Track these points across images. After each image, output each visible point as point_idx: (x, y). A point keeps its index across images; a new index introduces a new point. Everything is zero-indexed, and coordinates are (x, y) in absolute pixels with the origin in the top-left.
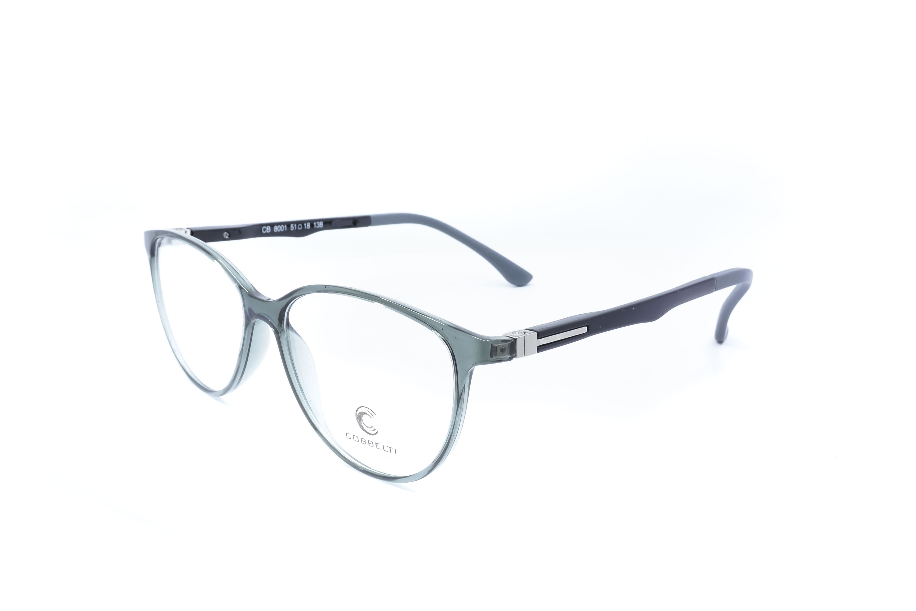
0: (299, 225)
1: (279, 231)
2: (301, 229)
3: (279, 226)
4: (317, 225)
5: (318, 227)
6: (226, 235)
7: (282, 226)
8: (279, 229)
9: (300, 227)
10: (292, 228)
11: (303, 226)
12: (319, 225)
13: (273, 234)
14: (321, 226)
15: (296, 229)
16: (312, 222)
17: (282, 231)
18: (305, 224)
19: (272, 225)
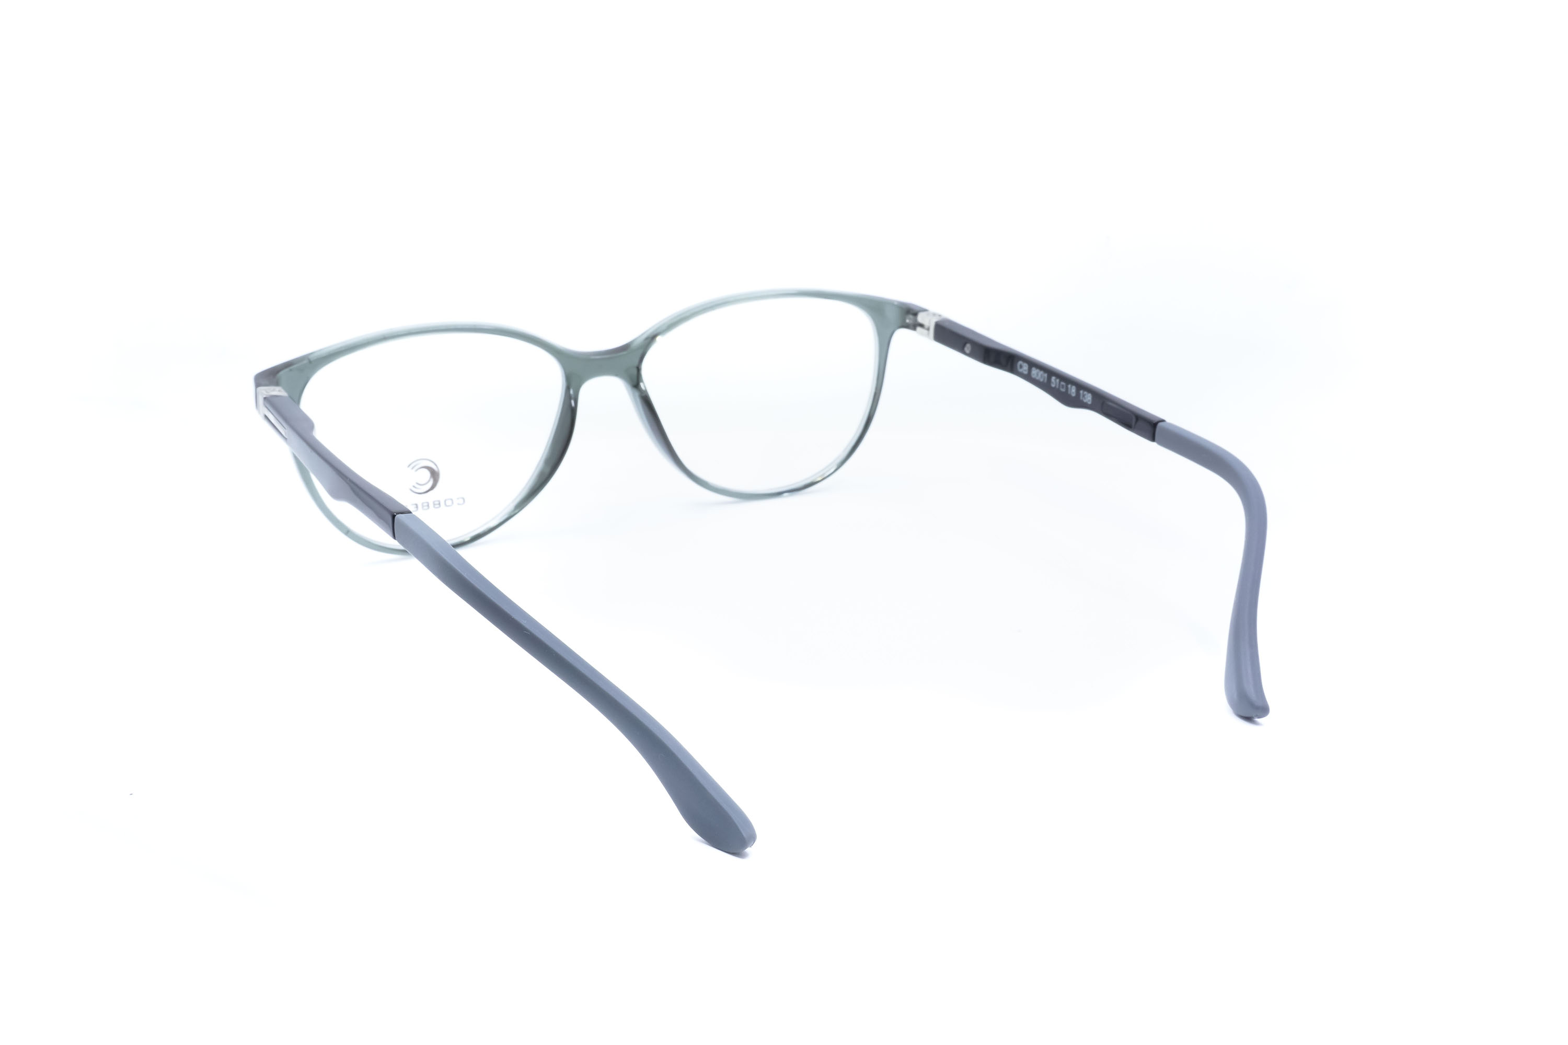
0: (1063, 383)
1: (1037, 378)
2: (1063, 390)
3: (1038, 370)
4: (1084, 396)
5: (1085, 401)
6: (968, 348)
7: (1042, 372)
8: (1038, 375)
9: (1063, 386)
10: (1053, 383)
11: (1067, 388)
12: (1086, 396)
13: (1028, 378)
14: (1089, 401)
15: (1057, 387)
16: (1081, 386)
17: (1042, 380)
18: (1069, 386)
19: (1032, 364)
